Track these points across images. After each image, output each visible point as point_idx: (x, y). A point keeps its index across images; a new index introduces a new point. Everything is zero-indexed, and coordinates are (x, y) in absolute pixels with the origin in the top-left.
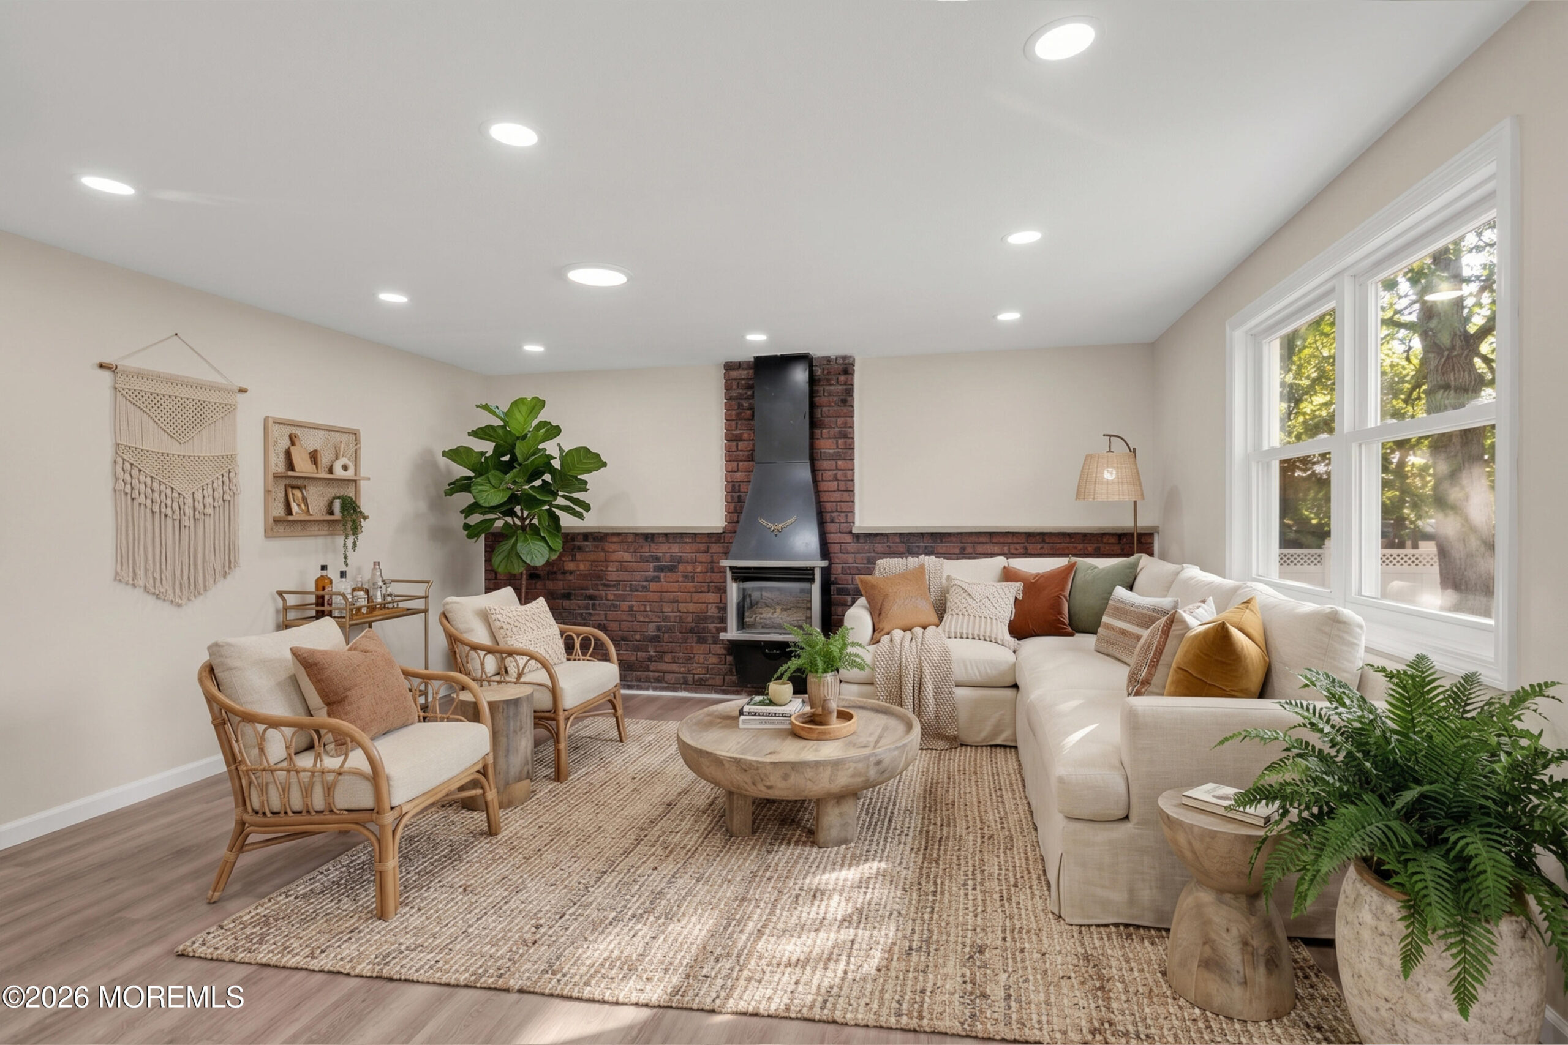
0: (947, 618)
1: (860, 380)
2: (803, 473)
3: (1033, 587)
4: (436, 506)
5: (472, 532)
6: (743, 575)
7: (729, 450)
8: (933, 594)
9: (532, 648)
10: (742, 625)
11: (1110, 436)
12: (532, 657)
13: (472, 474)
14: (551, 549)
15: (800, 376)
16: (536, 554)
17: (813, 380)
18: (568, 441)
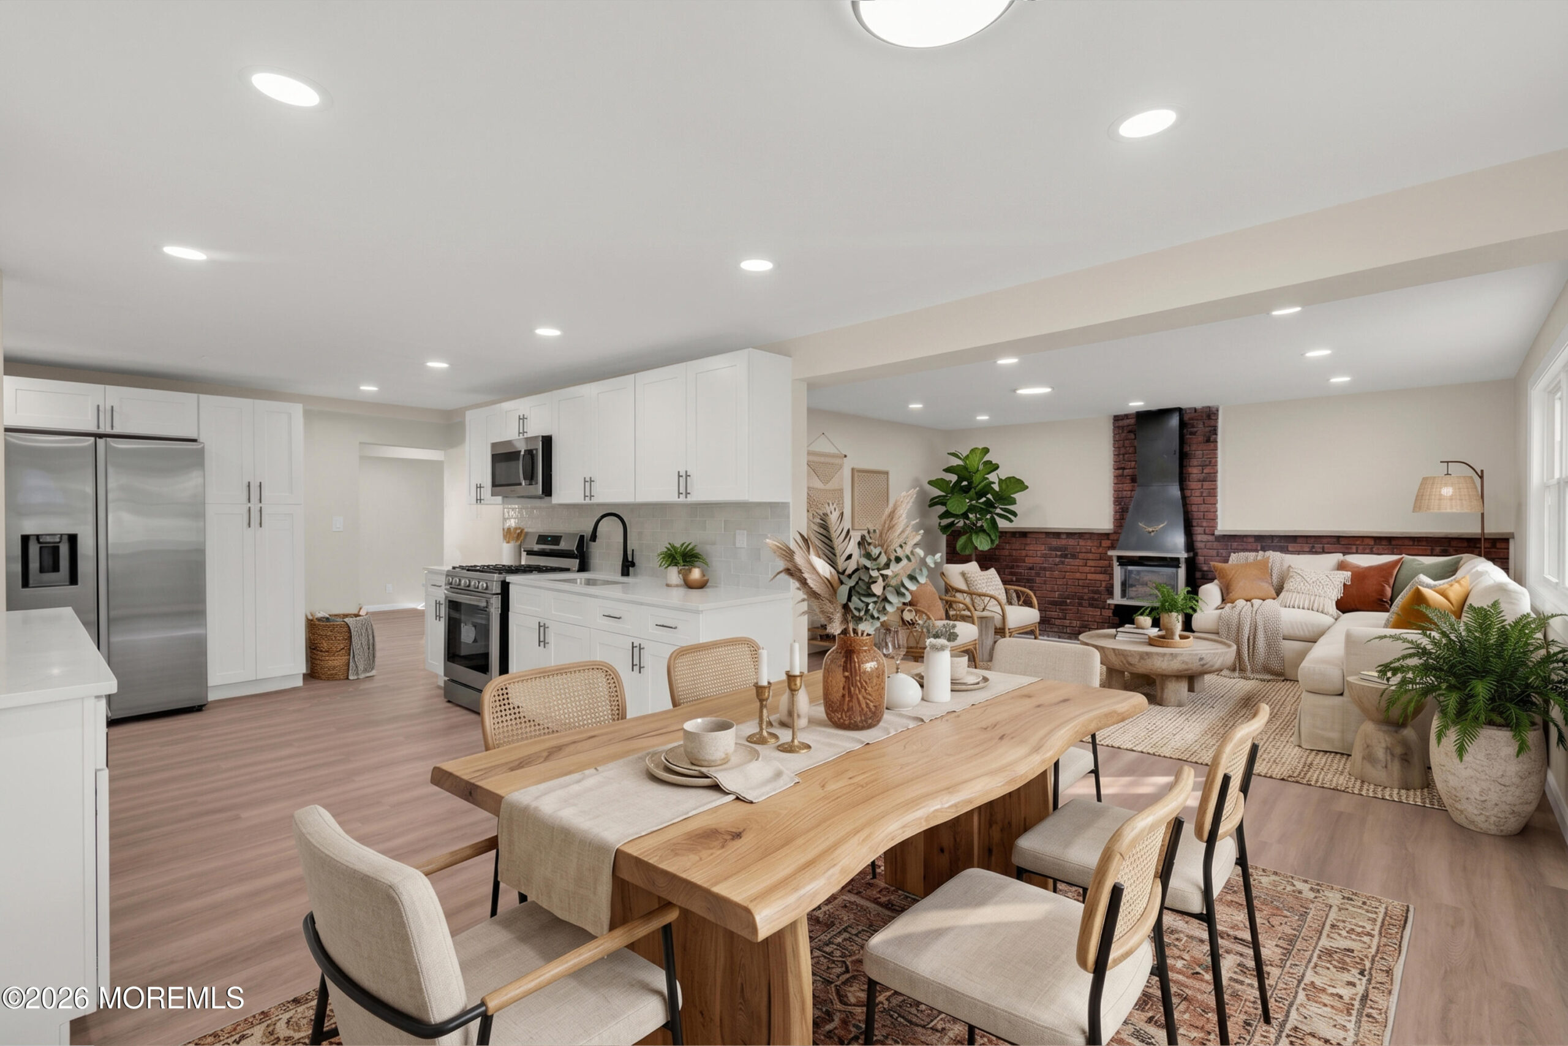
0: (1282, 595)
1: (1222, 423)
2: (1175, 491)
3: (1360, 576)
4: (923, 514)
5: (944, 529)
6: (1124, 561)
7: (1116, 477)
8: (1275, 579)
9: (992, 593)
10: (1124, 594)
11: (1448, 462)
12: (991, 597)
13: (943, 494)
14: (992, 541)
15: (1174, 421)
16: (983, 544)
17: (1183, 424)
18: (1003, 473)
